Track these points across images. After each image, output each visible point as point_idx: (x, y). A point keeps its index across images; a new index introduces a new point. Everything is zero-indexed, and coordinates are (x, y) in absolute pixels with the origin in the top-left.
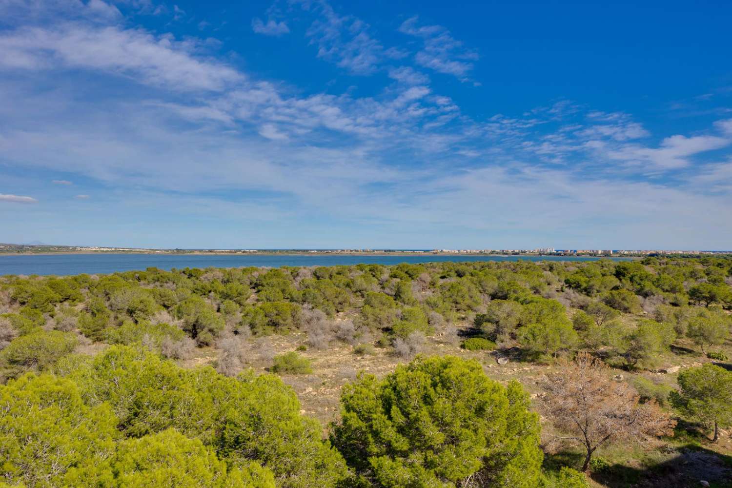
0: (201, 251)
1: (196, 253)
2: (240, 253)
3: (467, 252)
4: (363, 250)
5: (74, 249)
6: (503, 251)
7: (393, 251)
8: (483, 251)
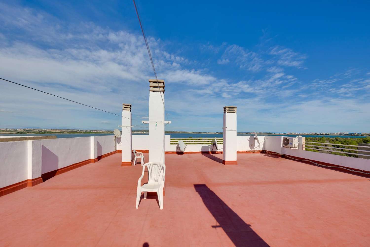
0: (206, 133)
1: (205, 133)
2: (218, 133)
3: (303, 134)
4: (259, 133)
5: (173, 132)
6: (321, 133)
7: (271, 133)
8: (311, 133)
